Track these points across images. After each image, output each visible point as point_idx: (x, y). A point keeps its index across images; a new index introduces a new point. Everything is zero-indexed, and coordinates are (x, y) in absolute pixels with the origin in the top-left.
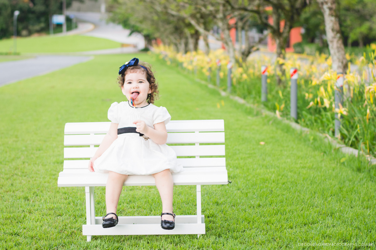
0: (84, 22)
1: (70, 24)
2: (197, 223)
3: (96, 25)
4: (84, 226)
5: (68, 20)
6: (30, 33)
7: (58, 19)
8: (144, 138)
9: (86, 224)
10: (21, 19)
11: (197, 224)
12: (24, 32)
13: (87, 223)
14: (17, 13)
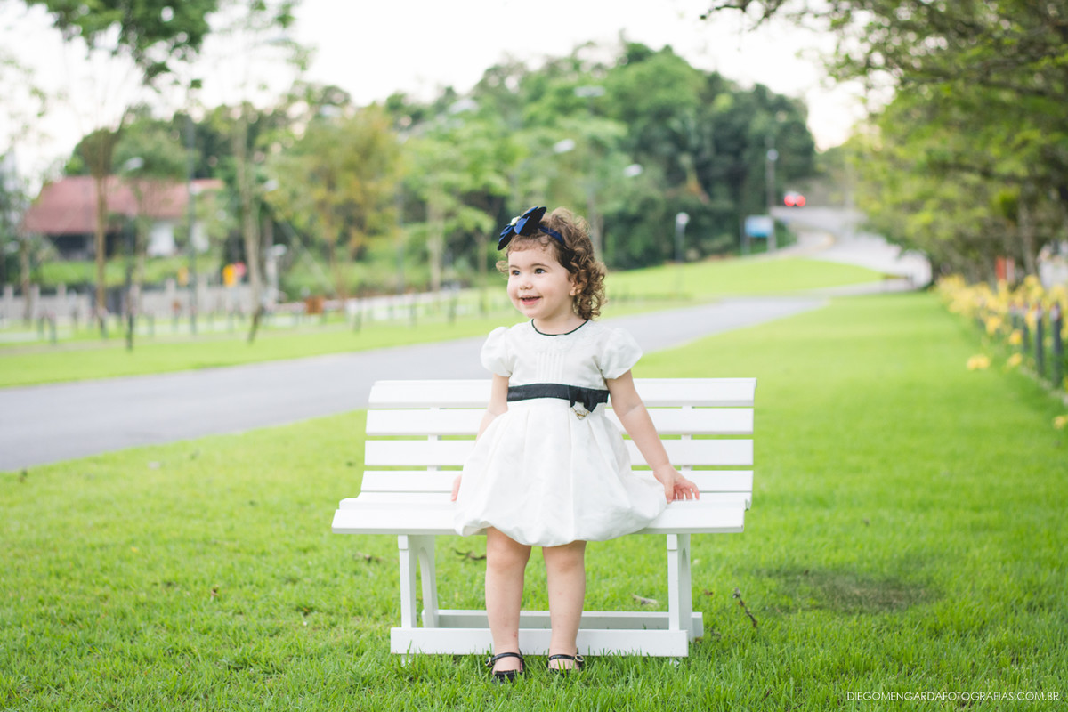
0: (812, 229)
1: (783, 236)
2: (668, 629)
3: (837, 239)
4: (394, 631)
5: (780, 227)
6: (704, 255)
7: (759, 225)
8: (575, 415)
9: (401, 627)
10: (690, 228)
11: (667, 631)
12: (692, 254)
13: (403, 625)
14: (682, 219)
